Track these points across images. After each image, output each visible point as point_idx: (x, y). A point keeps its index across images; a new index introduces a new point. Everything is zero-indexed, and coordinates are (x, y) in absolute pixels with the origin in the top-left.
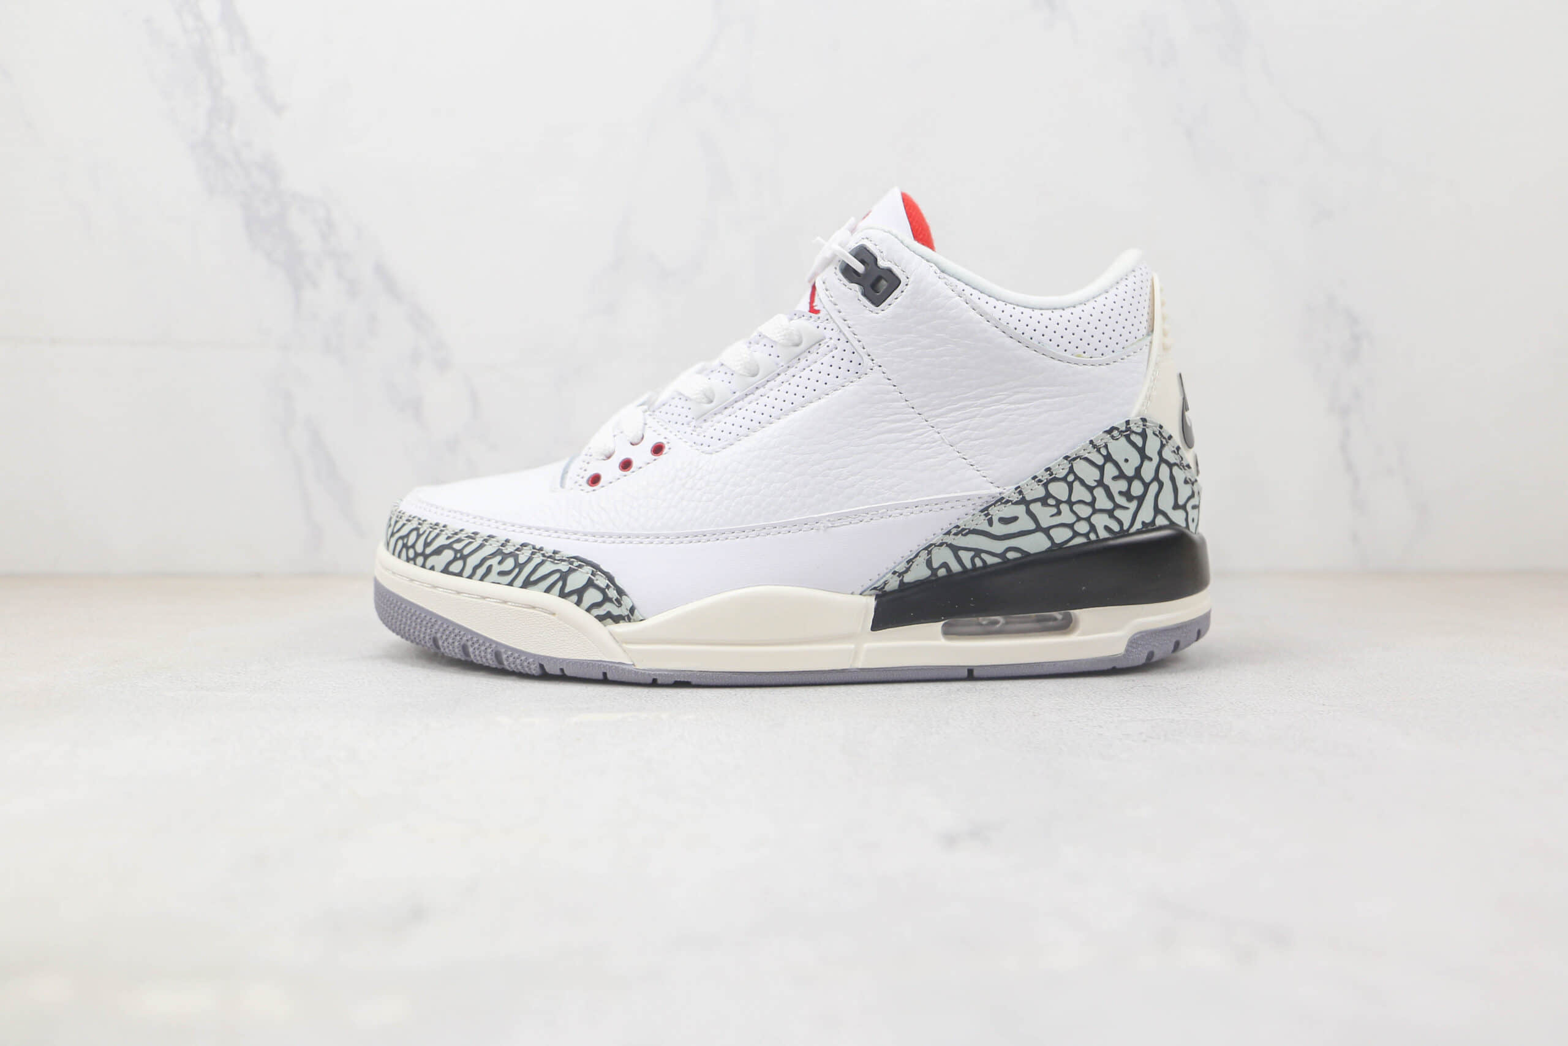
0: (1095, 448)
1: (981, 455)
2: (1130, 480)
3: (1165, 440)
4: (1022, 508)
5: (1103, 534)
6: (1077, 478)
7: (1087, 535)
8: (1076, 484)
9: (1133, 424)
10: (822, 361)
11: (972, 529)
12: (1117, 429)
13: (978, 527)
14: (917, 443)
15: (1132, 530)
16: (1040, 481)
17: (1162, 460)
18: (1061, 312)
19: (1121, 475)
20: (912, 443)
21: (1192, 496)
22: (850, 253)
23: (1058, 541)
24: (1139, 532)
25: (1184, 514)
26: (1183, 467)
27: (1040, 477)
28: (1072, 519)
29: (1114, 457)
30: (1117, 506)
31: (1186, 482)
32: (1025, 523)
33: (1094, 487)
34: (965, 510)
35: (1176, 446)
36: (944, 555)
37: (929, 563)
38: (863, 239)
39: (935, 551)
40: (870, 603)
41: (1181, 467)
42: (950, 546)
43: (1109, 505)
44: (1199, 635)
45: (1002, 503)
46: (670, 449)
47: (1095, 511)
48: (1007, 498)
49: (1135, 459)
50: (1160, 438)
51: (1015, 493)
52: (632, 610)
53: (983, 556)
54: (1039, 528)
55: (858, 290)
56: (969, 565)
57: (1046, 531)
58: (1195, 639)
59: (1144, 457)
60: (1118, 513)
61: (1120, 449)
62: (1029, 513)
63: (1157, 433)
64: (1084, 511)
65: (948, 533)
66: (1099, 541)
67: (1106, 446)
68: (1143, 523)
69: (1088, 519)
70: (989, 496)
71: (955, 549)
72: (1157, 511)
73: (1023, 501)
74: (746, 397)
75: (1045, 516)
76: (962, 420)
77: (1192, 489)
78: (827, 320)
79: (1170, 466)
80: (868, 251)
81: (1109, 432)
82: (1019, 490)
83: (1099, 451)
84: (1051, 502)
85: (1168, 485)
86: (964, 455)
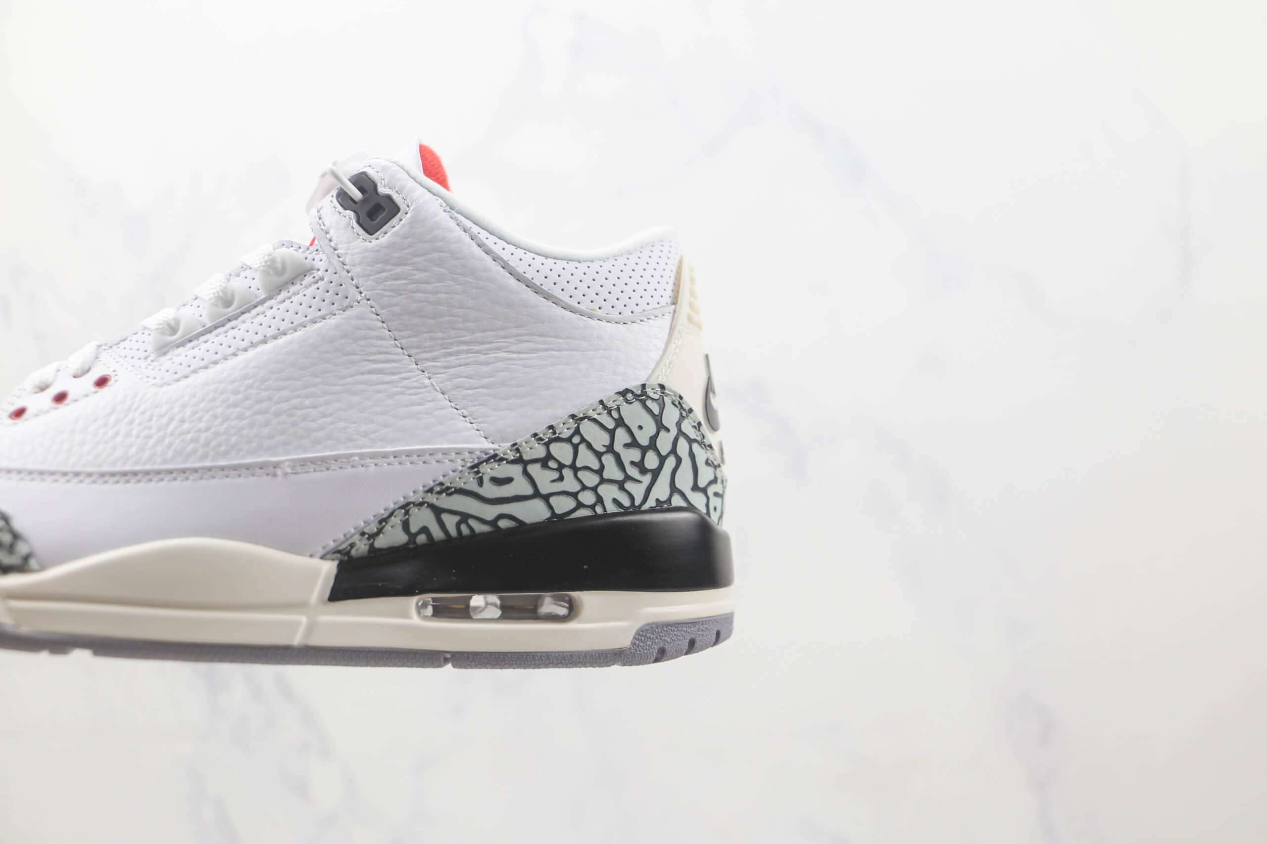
0: (606, 410)
1: (475, 406)
2: (644, 450)
3: (686, 413)
4: (518, 468)
5: (611, 508)
6: (583, 440)
7: (592, 507)
8: (582, 448)
9: (650, 389)
10: (304, 293)
11: (458, 488)
12: (633, 393)
13: (468, 487)
14: (402, 387)
15: (646, 507)
16: (541, 439)
17: (680, 433)
18: (577, 264)
19: (634, 443)
20: (397, 387)
21: (715, 481)
22: (350, 180)
23: (558, 511)
24: (652, 510)
25: (704, 500)
26: (705, 445)
27: (541, 436)
28: (576, 487)
29: (626, 422)
30: (628, 478)
31: (707, 463)
32: (521, 486)
33: (602, 454)
34: (453, 466)
35: (697, 422)
36: (422, 518)
37: (406, 525)
38: (365, 167)
39: (414, 511)
40: (329, 568)
41: (703, 446)
42: (432, 507)
43: (620, 476)
44: (718, 638)
45: (495, 461)
46: (116, 381)
47: (603, 481)
48: (502, 455)
49: (650, 428)
50: (680, 410)
51: (511, 451)
52: (26, 558)
53: (472, 522)
54: (537, 494)
55: (352, 217)
56: (453, 532)
57: (546, 498)
58: (712, 643)
59: (661, 427)
60: (629, 486)
61: (634, 414)
62: (526, 473)
63: (677, 403)
64: (591, 480)
65: (431, 490)
66: (606, 515)
67: (618, 409)
68: (657, 500)
69: (594, 489)
70: (481, 452)
71: (438, 511)
72: (674, 489)
73: (519, 460)
74: (215, 330)
75: (545, 479)
76: (454, 367)
77: (715, 474)
78: (317, 250)
79: (690, 441)
80: (370, 179)
81: (623, 393)
82: (516, 447)
83: (610, 413)
84: (552, 464)
85: (686, 463)
86: (456, 405)
